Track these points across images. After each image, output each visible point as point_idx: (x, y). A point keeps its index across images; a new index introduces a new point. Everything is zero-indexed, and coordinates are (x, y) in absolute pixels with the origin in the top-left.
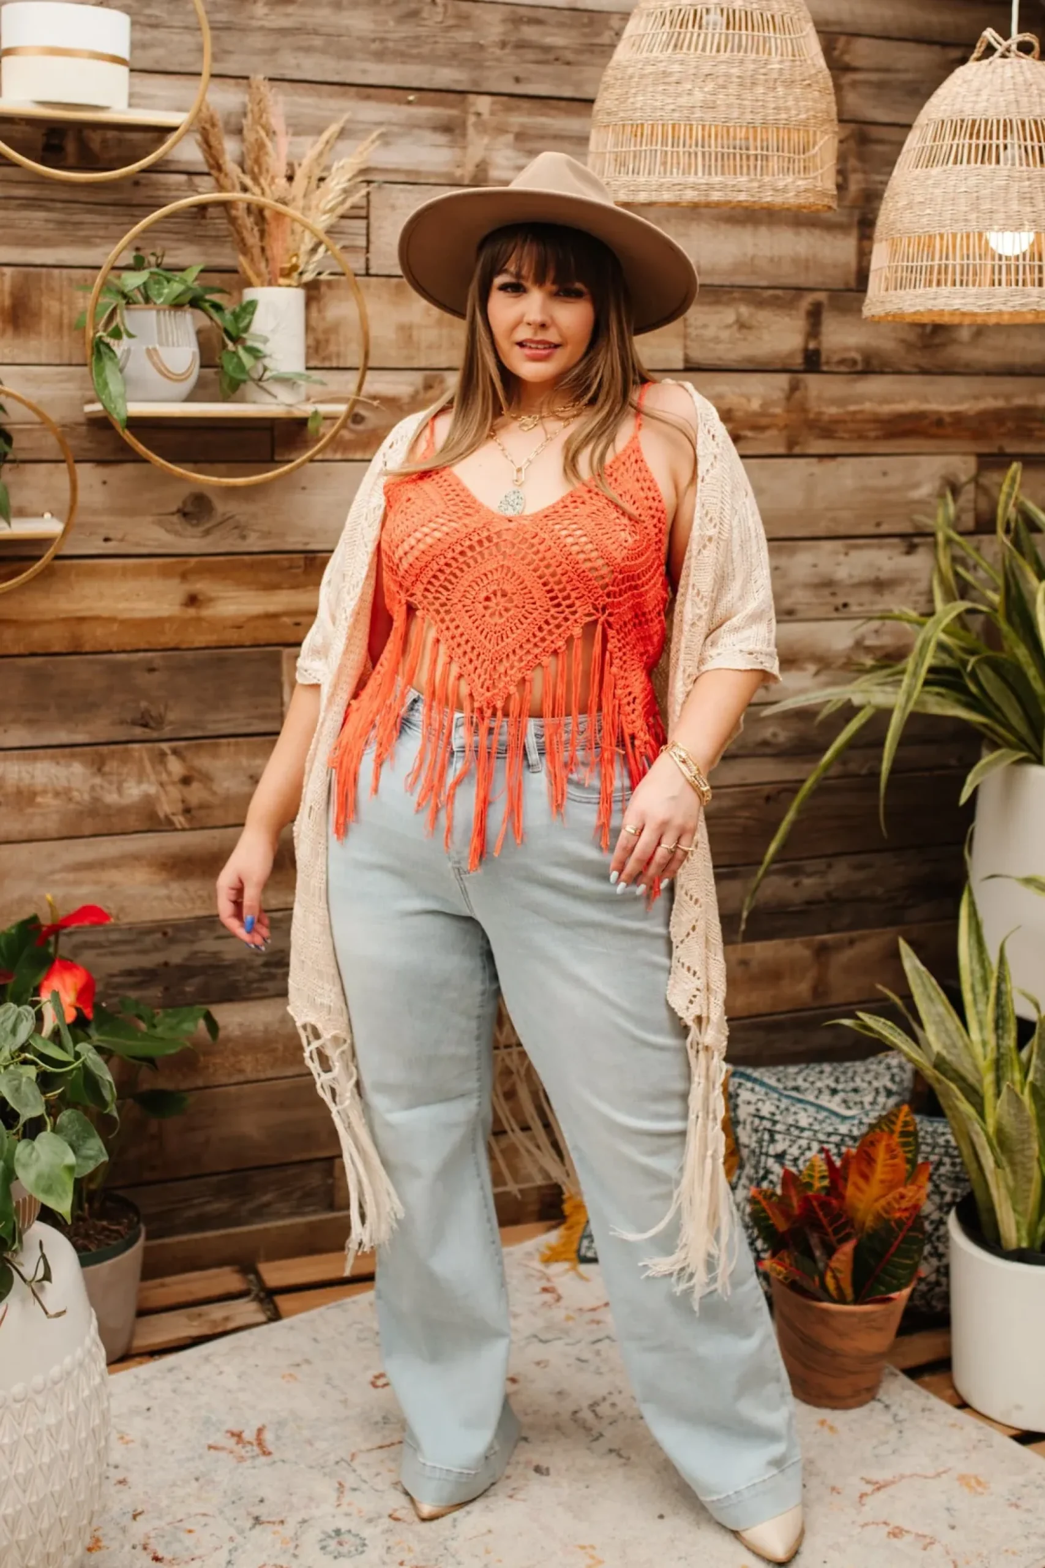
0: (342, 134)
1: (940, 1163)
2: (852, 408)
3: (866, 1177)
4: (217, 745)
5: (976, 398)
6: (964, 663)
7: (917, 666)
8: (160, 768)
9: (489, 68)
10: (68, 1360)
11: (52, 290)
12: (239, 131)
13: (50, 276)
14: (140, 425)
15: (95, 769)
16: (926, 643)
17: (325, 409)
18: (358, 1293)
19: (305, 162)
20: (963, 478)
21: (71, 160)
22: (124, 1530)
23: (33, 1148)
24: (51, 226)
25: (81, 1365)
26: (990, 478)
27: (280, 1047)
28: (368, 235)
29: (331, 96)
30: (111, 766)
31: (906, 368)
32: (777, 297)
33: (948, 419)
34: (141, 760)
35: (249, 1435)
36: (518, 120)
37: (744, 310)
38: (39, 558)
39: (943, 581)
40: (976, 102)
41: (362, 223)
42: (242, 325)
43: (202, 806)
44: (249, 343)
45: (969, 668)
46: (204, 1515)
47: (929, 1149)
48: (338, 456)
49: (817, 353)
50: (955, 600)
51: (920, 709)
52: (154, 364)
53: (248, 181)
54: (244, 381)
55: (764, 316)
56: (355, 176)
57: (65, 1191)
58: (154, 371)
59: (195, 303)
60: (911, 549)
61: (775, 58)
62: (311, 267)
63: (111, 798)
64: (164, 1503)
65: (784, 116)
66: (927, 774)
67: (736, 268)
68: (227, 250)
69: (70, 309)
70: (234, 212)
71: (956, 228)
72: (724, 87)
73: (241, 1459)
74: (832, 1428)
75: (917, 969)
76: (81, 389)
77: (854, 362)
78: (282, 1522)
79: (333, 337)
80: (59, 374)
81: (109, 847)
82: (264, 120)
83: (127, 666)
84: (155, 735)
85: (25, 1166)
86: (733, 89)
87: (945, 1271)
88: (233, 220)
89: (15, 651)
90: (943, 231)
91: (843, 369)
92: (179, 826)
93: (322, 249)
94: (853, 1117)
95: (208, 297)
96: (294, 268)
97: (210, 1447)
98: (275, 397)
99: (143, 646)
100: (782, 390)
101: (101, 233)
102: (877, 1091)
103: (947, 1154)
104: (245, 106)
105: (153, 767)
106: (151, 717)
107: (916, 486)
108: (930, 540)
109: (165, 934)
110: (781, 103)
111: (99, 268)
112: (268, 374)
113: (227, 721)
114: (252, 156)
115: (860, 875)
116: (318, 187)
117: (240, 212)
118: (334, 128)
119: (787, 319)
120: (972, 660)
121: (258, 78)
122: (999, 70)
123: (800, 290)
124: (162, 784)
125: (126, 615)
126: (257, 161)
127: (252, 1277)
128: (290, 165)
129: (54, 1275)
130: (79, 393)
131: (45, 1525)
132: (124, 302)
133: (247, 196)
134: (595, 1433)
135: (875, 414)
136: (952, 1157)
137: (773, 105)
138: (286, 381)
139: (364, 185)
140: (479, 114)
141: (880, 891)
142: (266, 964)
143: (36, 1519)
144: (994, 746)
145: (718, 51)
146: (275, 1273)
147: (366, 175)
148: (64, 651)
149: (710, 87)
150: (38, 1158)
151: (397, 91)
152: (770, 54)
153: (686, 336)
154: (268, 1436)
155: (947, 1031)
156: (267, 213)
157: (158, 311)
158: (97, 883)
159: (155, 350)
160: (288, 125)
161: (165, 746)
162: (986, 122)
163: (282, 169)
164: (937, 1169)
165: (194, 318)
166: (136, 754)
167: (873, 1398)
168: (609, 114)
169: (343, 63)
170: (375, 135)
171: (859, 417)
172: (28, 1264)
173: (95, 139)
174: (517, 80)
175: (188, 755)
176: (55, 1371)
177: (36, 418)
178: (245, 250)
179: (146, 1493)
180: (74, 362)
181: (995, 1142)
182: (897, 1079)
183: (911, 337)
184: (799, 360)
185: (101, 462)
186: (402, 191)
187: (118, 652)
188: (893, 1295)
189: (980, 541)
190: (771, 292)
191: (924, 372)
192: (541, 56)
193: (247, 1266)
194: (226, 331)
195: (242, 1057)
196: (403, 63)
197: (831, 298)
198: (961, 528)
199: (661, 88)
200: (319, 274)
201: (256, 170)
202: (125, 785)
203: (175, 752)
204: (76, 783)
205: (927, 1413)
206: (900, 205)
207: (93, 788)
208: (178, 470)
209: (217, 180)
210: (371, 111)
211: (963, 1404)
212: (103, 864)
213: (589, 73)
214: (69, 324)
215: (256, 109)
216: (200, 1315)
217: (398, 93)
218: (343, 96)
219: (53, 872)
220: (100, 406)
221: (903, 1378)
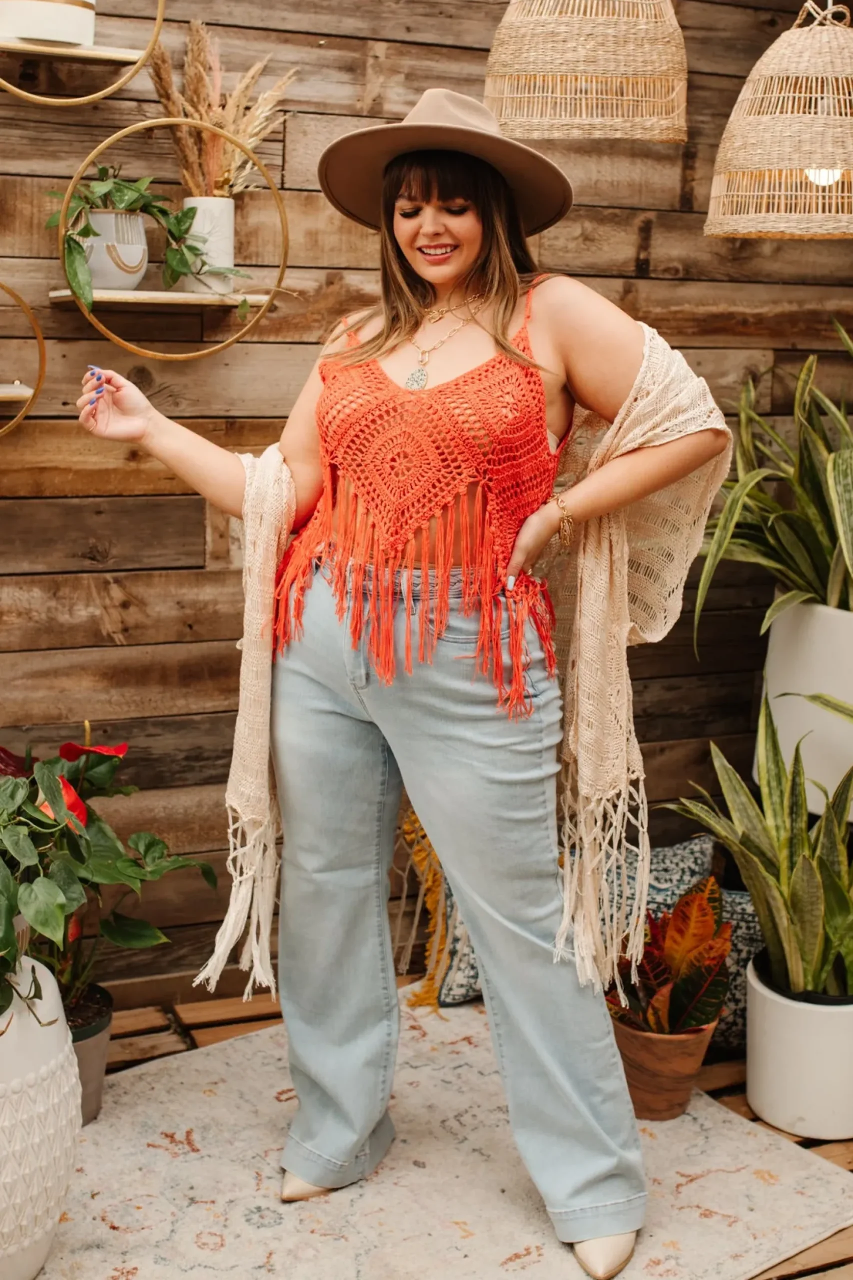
0: (265, 71)
1: (738, 927)
2: (674, 308)
3: (681, 932)
4: (150, 576)
5: (775, 302)
6: (765, 520)
7: (727, 521)
8: (103, 594)
9: (386, 18)
10: (53, 1063)
11: (25, 195)
12: (181, 66)
13: (23, 183)
14: (102, 309)
15: (51, 594)
16: (735, 502)
17: (252, 299)
18: (260, 1029)
19: (236, 93)
20: (762, 369)
21: (43, 87)
22: (85, 1206)
23: (32, 890)
24: (25, 141)
25: (62, 1067)
26: (786, 370)
27: (197, 828)
28: (284, 156)
29: (256, 39)
30: (65, 591)
31: (719, 277)
32: (616, 215)
33: (751, 320)
34: (89, 587)
35: (180, 1136)
36: (407, 63)
37: (588, 225)
38: (12, 418)
39: (744, 453)
40: (798, 63)
41: (279, 146)
42: (184, 228)
43: (137, 627)
44: (189, 242)
45: (770, 523)
46: (149, 1196)
47: (728, 916)
48: (255, 339)
49: (647, 262)
50: (754, 469)
51: (728, 557)
52: (113, 259)
53: (189, 109)
54: (185, 274)
55: (603, 230)
56: (275, 106)
57: (58, 925)
58: (114, 265)
59: (146, 209)
61: (642, 20)
62: (240, 181)
63: (64, 618)
64: (116, 1186)
65: (650, 68)
66: (726, 613)
67: (582, 191)
68: (168, 165)
69: (40, 211)
70: (179, 134)
71: (782, 165)
73: (176, 1155)
74: (651, 1135)
75: (725, 767)
76: (47, 278)
77: (677, 271)
78: (213, 1202)
79: (253, 239)
80: (28, 265)
81: (61, 659)
82: (201, 58)
83: (79, 509)
84: (100, 566)
85: (26, 904)
86: (610, 46)
87: (742, 1013)
88: (178, 141)
90: (771, 167)
91: (668, 276)
92: (119, 643)
93: (249, 166)
94: (666, 890)
95: (154, 204)
96: (227, 181)
97: (149, 1145)
98: (210, 288)
99: (92, 492)
100: (617, 292)
101: (66, 149)
102: (683, 871)
103: (743, 919)
104: (186, 45)
105: (99, 593)
106: (98, 551)
107: (724, 374)
108: (734, 419)
109: (105, 731)
110: (647, 57)
111: (71, 178)
112: (206, 268)
113: (160, 556)
114: (192, 87)
115: (670, 696)
116: (244, 115)
117: (183, 134)
118: (258, 66)
119: (623, 234)
120: (772, 517)
121: (197, 23)
122: (818, 36)
123: (635, 210)
124: (105, 608)
125: (79, 467)
126: (196, 92)
127: (170, 1016)
128: (223, 96)
129: (44, 993)
130: (44, 282)
131: (35, 1192)
132: (88, 206)
133: (189, 120)
134: (460, 1137)
135: (694, 314)
136: (747, 922)
137: (641, 60)
138: (219, 275)
139: (282, 113)
140: (376, 57)
141: (686, 708)
142: (187, 758)
143: (28, 1187)
144: (786, 589)
145: (596, 14)
146: (189, 1013)
147: (283, 106)
148: (27, 495)
150: (36, 898)
151: (309, 37)
152: (638, 17)
154: (196, 1137)
155: (748, 817)
156: (205, 135)
157: (117, 214)
158: (51, 688)
159: (113, 246)
160: (222, 63)
161: (109, 576)
162: (808, 79)
163: (215, 99)
164: (735, 931)
165: (145, 222)
166: (86, 582)
167: (684, 1113)
169: (266, 13)
170: (292, 72)
171: (680, 316)
172: (22, 983)
173: (63, 70)
174: (408, 29)
175: (128, 584)
176: (43, 1070)
177: (12, 301)
178: (187, 165)
179: (100, 1179)
180: (41, 256)
181: (789, 903)
182: (699, 862)
183: (723, 251)
184: (631, 268)
185: (62, 339)
186: (312, 119)
187: (72, 497)
188: (704, 1027)
189: (775, 421)
190: (610, 211)
191: (732, 280)
192: (428, 10)
193: (167, 1008)
194: (170, 232)
195: (165, 835)
196: (316, 13)
197: (659, 217)
198: (760, 411)
200: (247, 187)
201: (195, 99)
202: (76, 608)
203: (117, 581)
204: (36, 605)
205: (728, 1125)
206: (736, 145)
207: (49, 609)
208: (131, 347)
209: (166, 107)
210: (289, 53)
211: (755, 1118)
212: (55, 673)
213: (467, 24)
214: (39, 224)
215: (195, 48)
216: (131, 1045)
217: (311, 38)
218: (266, 39)
219: (14, 679)
220: (68, 292)
221: (707, 1098)
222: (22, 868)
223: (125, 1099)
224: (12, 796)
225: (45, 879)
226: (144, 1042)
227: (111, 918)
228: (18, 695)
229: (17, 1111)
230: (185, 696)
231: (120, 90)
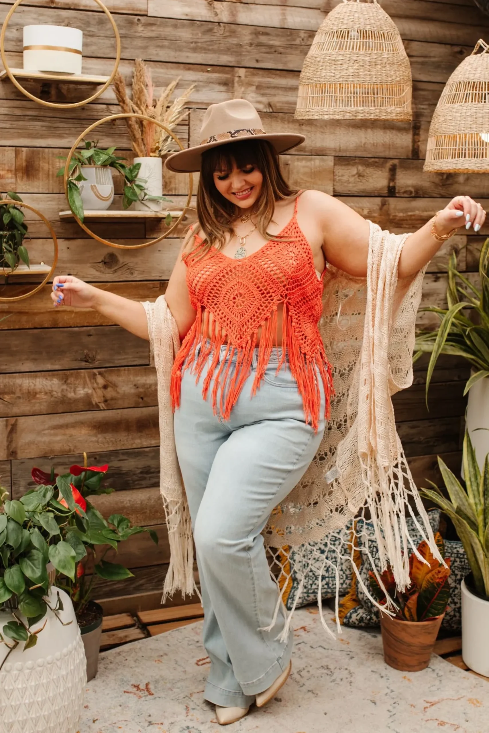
0: (178, 86)
1: (455, 561)
2: (410, 213)
4: (119, 370)
6: (464, 331)
7: (443, 332)
8: (93, 381)
9: (244, 55)
10: (70, 646)
11: (45, 158)
12: (130, 85)
13: (43, 152)
14: (89, 221)
15: (63, 382)
16: (447, 321)
17: (173, 214)
18: (186, 624)
19: (161, 99)
20: (461, 246)
21: (54, 98)
22: (89, 727)
23: (56, 549)
24: (44, 128)
25: (75, 649)
26: (474, 246)
27: (148, 512)
28: (189, 133)
29: (172, 68)
30: (71, 380)
31: (435, 195)
32: (376, 162)
34: (85, 377)
35: (142, 686)
36: (257, 79)
37: (361, 168)
38: (40, 283)
39: (451, 294)
40: (475, 74)
41: (187, 128)
42: (134, 175)
43: (112, 399)
44: (137, 183)
45: (467, 333)
46: (125, 721)
47: (449, 555)
48: (175, 236)
49: (394, 188)
50: (457, 302)
51: (444, 352)
52: (95, 193)
53: (136, 108)
54: (135, 201)
55: (369, 171)
56: (184, 105)
57: (72, 568)
58: (95, 196)
59: (112, 165)
60: (437, 279)
61: (385, 52)
62: (165, 148)
63: (71, 395)
64: (107, 716)
65: (390, 79)
66: (444, 384)
67: (357, 149)
68: (125, 140)
69: (53, 168)
70: (130, 122)
71: (466, 131)
72: (363, 66)
73: (140, 697)
74: (409, 680)
75: (446, 470)
76: (58, 204)
77: (411, 192)
78: (162, 724)
79: (173, 180)
80: (48, 197)
81: (69, 418)
82: (142, 80)
83: (79, 333)
84: (91, 366)
85: (53, 556)
86: (367, 67)
87: (459, 610)
88: (129, 126)
89: (27, 327)
90: (460, 133)
91: (406, 195)
92: (102, 409)
93: (170, 139)
95: (117, 162)
96: (157, 148)
97: (125, 692)
98: (149, 208)
99: (86, 324)
100: (378, 205)
101: (67, 132)
103: (457, 557)
104: (133, 73)
105: (90, 381)
106: (89, 357)
108: (446, 275)
109: (95, 458)
110: (388, 73)
111: (70, 148)
112: (147, 197)
113: (124, 359)
114: (137, 96)
115: (413, 431)
116: (166, 111)
117: (133, 122)
118: (173, 84)
119: (380, 172)
120: (468, 329)
121: (139, 60)
122: (485, 59)
123: (386, 159)
124: (94, 389)
126: (139, 98)
127: (135, 618)
128: (155, 101)
129: (64, 606)
130: (57, 207)
131: (61, 720)
132: (80, 164)
133: (136, 114)
134: (301, 684)
135: (421, 216)
136: (460, 558)
137: (384, 74)
138: (154, 200)
139: (187, 109)
140: (240, 77)
141: (422, 438)
142: (141, 473)
143: (58, 717)
144: (477, 370)
145: (359, 50)
146: (146, 616)
147: (188, 106)
148: (49, 326)
149: (356, 66)
150: (59, 553)
151: (202, 66)
152: (383, 50)
153: (334, 180)
154: (151, 686)
155: (460, 498)
156: (145, 123)
157: (96, 168)
158: (64, 435)
159: (95, 186)
160: (153, 82)
161: (95, 371)
162: (480, 83)
163: (150, 102)
164: (453, 564)
165: (112, 172)
166: (82, 374)
167: (427, 667)
168: (308, 79)
169: (178, 53)
170: (192, 86)
171: (413, 218)
172: (52, 601)
173: (64, 88)
174: (257, 61)
175: (106, 375)
176: (65, 651)
177: (37, 217)
178: (135, 140)
179: (97, 711)
180: (55, 192)
181: (484, 547)
182: (432, 524)
183: (437, 180)
184: (385, 192)
185: (67, 239)
187: (75, 327)
188: (437, 617)
189: (468, 275)
190: (373, 160)
191: (442, 197)
192: (268, 50)
193: (133, 614)
194: (126, 177)
195: (130, 516)
196: (205, 53)
197: (400, 163)
198: (460, 270)
199: (333, 67)
200: (169, 151)
201: (139, 103)
202: (78, 389)
203: (100, 373)
204: (55, 388)
205: (452, 673)
206: (440, 120)
207: (63, 390)
208: (106, 242)
209: (122, 107)
210: (191, 75)
211: (468, 669)
212: (66, 426)
213: (290, 57)
214: (53, 175)
215: (138, 74)
216: (113, 635)
217: (203, 67)
218: (178, 68)
220: (69, 212)
221: (440, 658)
222: (51, 536)
223: (111, 666)
224: (44, 496)
225: (64, 543)
226: (121, 634)
227: (101, 563)
228: (46, 439)
229: (50, 674)
230: (140, 438)
231: (97, 99)
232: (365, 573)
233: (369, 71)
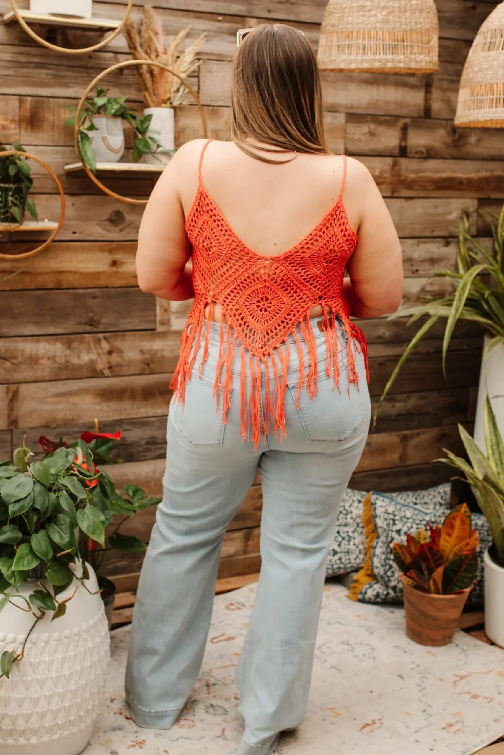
0: (188, 35)
2: (421, 175)
3: (449, 535)
4: (124, 335)
5: (478, 171)
6: (483, 295)
8: (98, 346)
9: (256, 5)
10: (97, 617)
11: (50, 109)
12: (140, 32)
13: (49, 102)
14: (102, 174)
15: (67, 347)
16: (465, 285)
19: (171, 47)
23: (85, 513)
24: (50, 77)
25: (100, 621)
26: (485, 210)
27: (153, 484)
28: (199, 86)
29: (182, 16)
30: (75, 345)
31: (445, 156)
32: (388, 120)
33: (465, 181)
34: (89, 342)
37: (372, 126)
38: (45, 241)
39: (463, 259)
41: (195, 80)
42: (145, 126)
43: (117, 365)
44: (149, 135)
45: (485, 297)
49: (405, 148)
50: (470, 269)
52: (105, 144)
53: (146, 56)
54: (147, 153)
55: (381, 129)
56: (195, 56)
57: (101, 533)
58: (106, 148)
59: (123, 115)
60: (447, 244)
62: (177, 99)
63: (75, 361)
65: (419, 26)
67: (369, 106)
68: (134, 91)
69: (58, 118)
70: (141, 70)
72: (392, 12)
74: (434, 655)
75: (467, 438)
76: (63, 158)
77: (422, 153)
79: (182, 135)
80: (53, 150)
81: (73, 385)
82: (151, 27)
83: (83, 296)
84: (95, 330)
85: (82, 520)
86: (397, 13)
87: (481, 583)
88: (141, 75)
89: (30, 287)
91: (417, 156)
92: (106, 375)
93: (181, 90)
94: (430, 513)
95: (128, 112)
96: (169, 99)
98: (161, 161)
99: (91, 286)
100: (389, 165)
101: (74, 81)
102: (435, 504)
104: (142, 20)
105: (95, 345)
106: (95, 321)
107: (450, 213)
108: (456, 240)
110: (418, 20)
111: (80, 98)
112: (159, 150)
113: (130, 323)
114: (146, 44)
115: (422, 402)
116: (176, 61)
117: (144, 70)
118: (183, 33)
119: (392, 131)
120: (487, 293)
121: (148, 6)
123: (398, 117)
124: (99, 354)
125: (83, 270)
126: (149, 47)
128: (165, 50)
129: (89, 577)
130: (62, 160)
132: (90, 114)
133: (149, 61)
134: (323, 660)
135: (432, 178)
137: (414, 21)
138: (166, 153)
139: (197, 61)
141: (431, 410)
142: (147, 444)
144: (492, 336)
147: (199, 57)
148: (53, 287)
150: (87, 517)
151: (212, 15)
153: (345, 138)
155: (483, 466)
156: (155, 69)
157: (107, 118)
158: (67, 403)
159: (106, 137)
160: (164, 30)
161: (100, 336)
163: (161, 50)
165: (122, 123)
166: (87, 339)
170: (203, 36)
171: (424, 179)
173: (71, 34)
174: (269, 11)
175: (111, 340)
176: (91, 622)
178: (146, 89)
179: (114, 690)
180: (60, 144)
182: (444, 498)
184: (397, 151)
185: (72, 194)
186: (215, 64)
187: (79, 288)
188: (464, 590)
189: (480, 240)
190: (386, 117)
191: (454, 158)
194: (137, 129)
197: (412, 121)
198: (471, 234)
199: (361, 13)
200: (180, 103)
201: (149, 51)
202: (82, 354)
203: (105, 338)
204: (58, 353)
206: (475, 70)
207: (66, 356)
209: (134, 54)
210: (201, 25)
211: (492, 643)
212: (70, 394)
213: (303, 8)
214: (58, 127)
215: (148, 21)
216: (120, 614)
217: (213, 16)
218: (188, 16)
219: (46, 397)
220: (80, 164)
221: (462, 634)
222: (79, 500)
225: (91, 507)
226: (127, 612)
227: (114, 536)
228: (48, 407)
229: (77, 646)
230: (146, 406)
231: (105, 47)
232: (381, 547)
233: (399, 17)
